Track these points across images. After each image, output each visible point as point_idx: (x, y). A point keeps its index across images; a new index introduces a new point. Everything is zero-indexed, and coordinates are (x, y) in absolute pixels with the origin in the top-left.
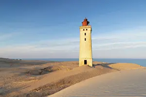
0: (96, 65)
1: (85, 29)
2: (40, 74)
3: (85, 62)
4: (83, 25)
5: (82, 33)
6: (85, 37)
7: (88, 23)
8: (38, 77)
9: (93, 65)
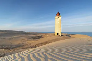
0: (63, 35)
1: (58, 18)
2: (37, 38)
3: (58, 34)
4: (57, 16)
5: (56, 19)
6: (58, 21)
7: (59, 14)
8: (36, 40)
9: (62, 35)
